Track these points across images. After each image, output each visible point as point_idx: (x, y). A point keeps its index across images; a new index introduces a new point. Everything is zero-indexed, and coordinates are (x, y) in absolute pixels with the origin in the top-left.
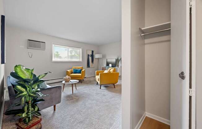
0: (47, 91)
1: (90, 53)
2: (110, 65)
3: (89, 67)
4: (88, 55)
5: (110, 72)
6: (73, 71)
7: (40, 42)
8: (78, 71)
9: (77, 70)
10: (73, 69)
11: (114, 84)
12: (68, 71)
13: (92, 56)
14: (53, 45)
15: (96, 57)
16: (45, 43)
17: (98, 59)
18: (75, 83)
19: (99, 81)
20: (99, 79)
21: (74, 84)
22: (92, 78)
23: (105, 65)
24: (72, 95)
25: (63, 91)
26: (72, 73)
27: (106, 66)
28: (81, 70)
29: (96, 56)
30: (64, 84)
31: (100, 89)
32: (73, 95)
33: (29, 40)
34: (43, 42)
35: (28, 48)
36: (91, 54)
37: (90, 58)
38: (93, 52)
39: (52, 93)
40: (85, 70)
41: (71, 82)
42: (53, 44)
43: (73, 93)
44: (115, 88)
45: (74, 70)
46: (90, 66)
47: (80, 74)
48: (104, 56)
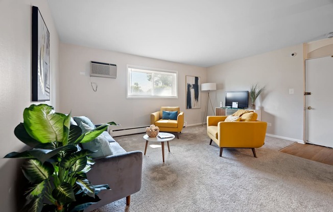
0: (110, 163)
1: (192, 82)
2: (235, 105)
3: (190, 107)
4: (189, 86)
5: (241, 120)
6: (162, 115)
7: (108, 64)
8: (170, 116)
9: (169, 114)
10: (161, 112)
11: (253, 149)
12: (154, 114)
13: (196, 87)
14: (129, 69)
15: (203, 90)
16: (115, 65)
17: (208, 92)
18: (168, 142)
19: (217, 138)
20: (217, 134)
21: (166, 141)
22: (197, 128)
23: (222, 104)
24: (163, 165)
25: (145, 154)
26: (160, 118)
27: (224, 106)
28: (177, 114)
29: (204, 87)
30: (147, 141)
31: (221, 156)
32: (164, 167)
33: (92, 62)
34: (113, 65)
35: (91, 76)
36: (194, 83)
37: (192, 91)
38: (197, 79)
39: (121, 169)
40: (183, 114)
41: (159, 137)
42: (129, 67)
43: (164, 161)
44: (255, 156)
45: (164, 112)
46: (192, 107)
47: (175, 122)
48: (220, 87)
